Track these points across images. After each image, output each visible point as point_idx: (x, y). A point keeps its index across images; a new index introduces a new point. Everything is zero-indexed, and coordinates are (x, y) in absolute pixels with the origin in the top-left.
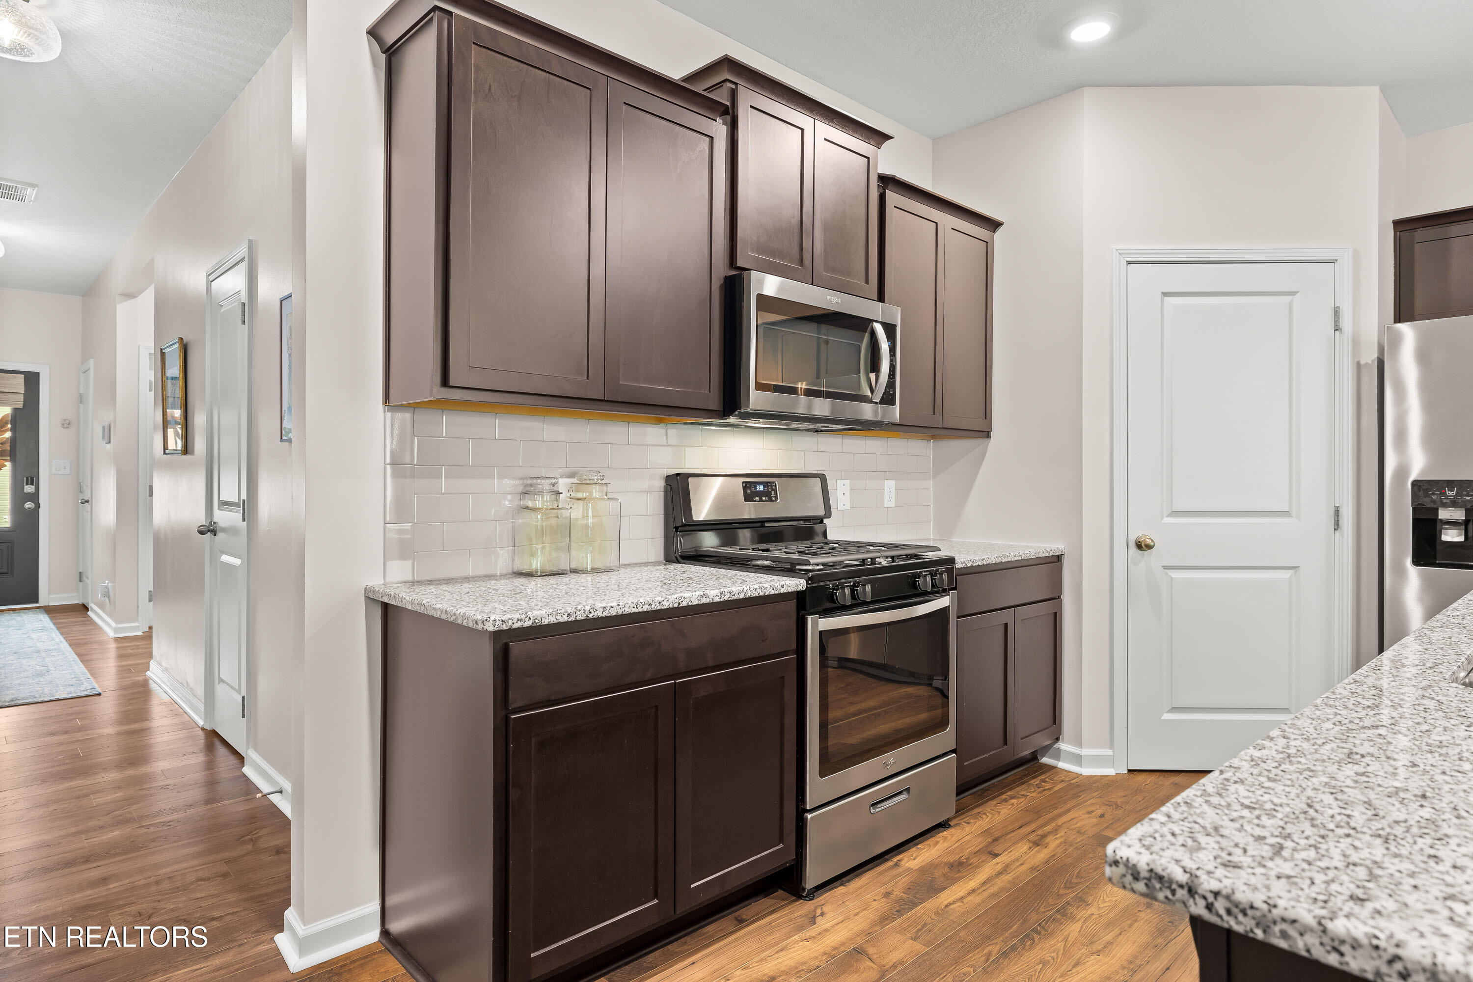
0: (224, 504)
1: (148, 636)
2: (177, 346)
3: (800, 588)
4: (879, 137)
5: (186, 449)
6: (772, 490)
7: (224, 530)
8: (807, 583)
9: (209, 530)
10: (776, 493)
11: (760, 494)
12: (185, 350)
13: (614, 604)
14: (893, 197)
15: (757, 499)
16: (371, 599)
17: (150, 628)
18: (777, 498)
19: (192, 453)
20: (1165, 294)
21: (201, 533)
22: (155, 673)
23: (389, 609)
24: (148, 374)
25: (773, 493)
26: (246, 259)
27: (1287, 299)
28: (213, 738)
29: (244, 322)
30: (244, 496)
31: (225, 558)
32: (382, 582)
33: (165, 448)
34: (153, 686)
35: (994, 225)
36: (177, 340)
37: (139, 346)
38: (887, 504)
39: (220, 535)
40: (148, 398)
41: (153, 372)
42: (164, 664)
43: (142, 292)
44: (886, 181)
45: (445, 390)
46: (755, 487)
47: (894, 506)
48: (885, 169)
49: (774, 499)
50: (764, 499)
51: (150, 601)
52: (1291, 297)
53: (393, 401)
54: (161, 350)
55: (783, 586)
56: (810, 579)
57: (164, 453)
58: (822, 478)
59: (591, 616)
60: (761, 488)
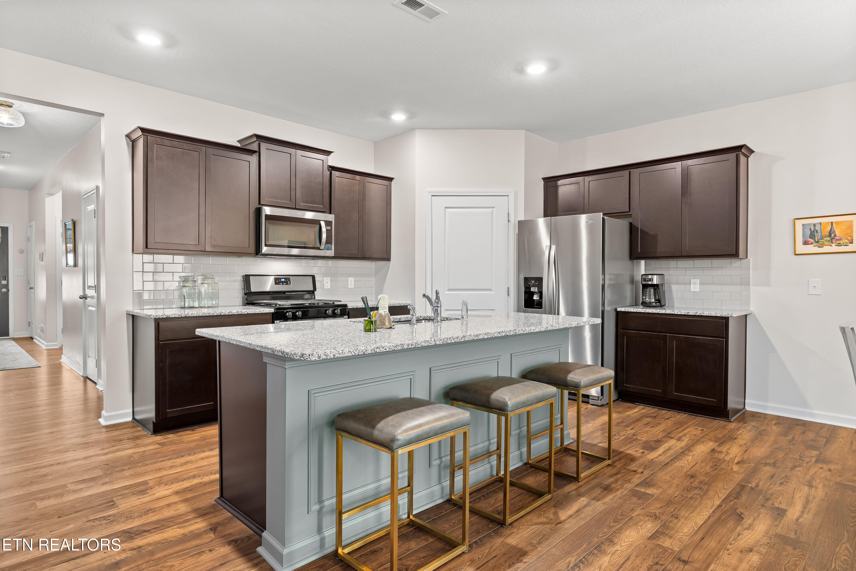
0: (89, 287)
1: (61, 349)
2: (71, 222)
3: (271, 312)
4: (328, 153)
5: (75, 265)
6: (289, 281)
7: (89, 297)
8: (275, 310)
9: (84, 297)
10: (290, 282)
11: (283, 282)
12: (74, 223)
13: (196, 313)
14: (335, 173)
15: (281, 284)
16: (128, 314)
17: (62, 345)
18: (290, 284)
19: (77, 266)
20: (446, 208)
21: (81, 298)
22: (64, 360)
23: (134, 317)
24: (60, 230)
25: (289, 282)
26: (96, 193)
27: (491, 210)
28: (86, 378)
29: (95, 217)
30: (96, 284)
31: (90, 308)
32: (132, 309)
33: (67, 264)
34: (63, 364)
35: (390, 179)
36: (71, 220)
37: (56, 217)
38: (349, 286)
39: (89, 299)
40: (60, 239)
41: (62, 228)
42: (67, 356)
43: (57, 193)
44: (333, 168)
45: (147, 249)
46: (281, 280)
47: (353, 287)
48: (330, 164)
49: (289, 284)
50: (284, 284)
51: (62, 333)
52: (492, 209)
53: (135, 252)
54: (65, 223)
55: (264, 311)
56: (277, 309)
57: (67, 266)
58: (313, 277)
59: (187, 316)
60: (283, 280)
